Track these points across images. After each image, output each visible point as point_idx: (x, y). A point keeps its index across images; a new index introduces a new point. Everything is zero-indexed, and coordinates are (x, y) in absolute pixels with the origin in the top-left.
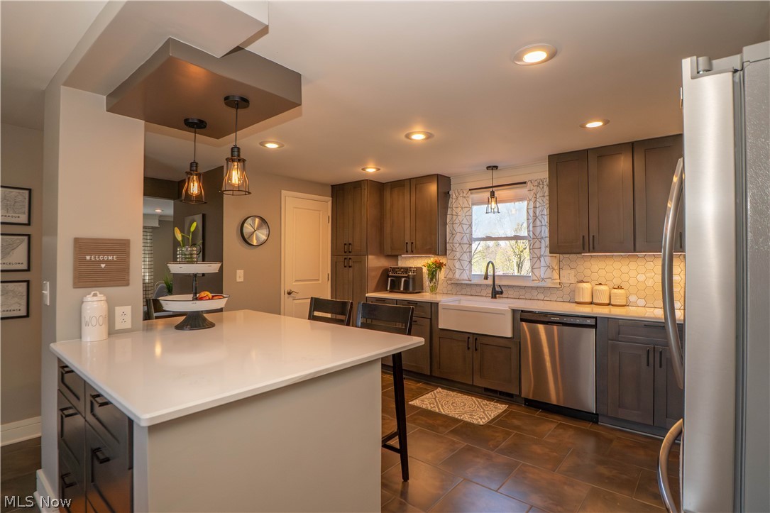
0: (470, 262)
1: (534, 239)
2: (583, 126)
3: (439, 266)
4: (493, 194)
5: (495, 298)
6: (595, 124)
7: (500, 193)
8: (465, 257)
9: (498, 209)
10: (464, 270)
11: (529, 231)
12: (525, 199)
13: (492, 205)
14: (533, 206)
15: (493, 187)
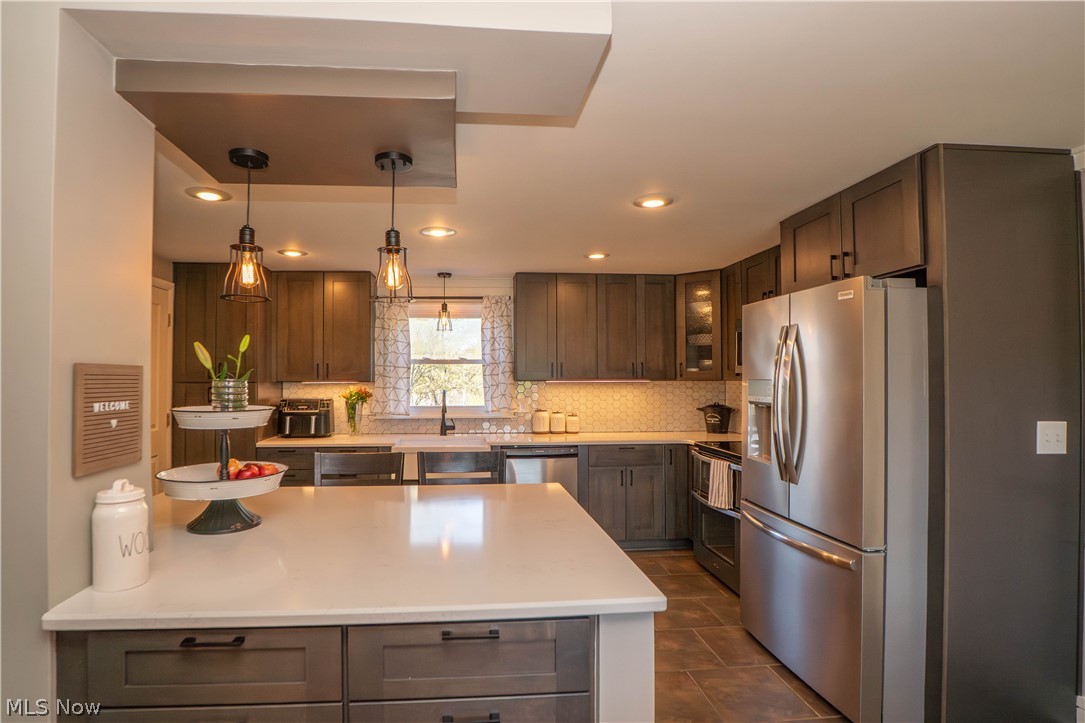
0: (408, 391)
1: (489, 365)
2: (586, 257)
3: (363, 397)
4: (444, 307)
5: (445, 434)
6: (597, 256)
7: (452, 307)
8: (402, 384)
9: (451, 326)
10: (399, 401)
11: (483, 354)
12: (480, 317)
13: (444, 320)
14: (489, 325)
15: (444, 298)
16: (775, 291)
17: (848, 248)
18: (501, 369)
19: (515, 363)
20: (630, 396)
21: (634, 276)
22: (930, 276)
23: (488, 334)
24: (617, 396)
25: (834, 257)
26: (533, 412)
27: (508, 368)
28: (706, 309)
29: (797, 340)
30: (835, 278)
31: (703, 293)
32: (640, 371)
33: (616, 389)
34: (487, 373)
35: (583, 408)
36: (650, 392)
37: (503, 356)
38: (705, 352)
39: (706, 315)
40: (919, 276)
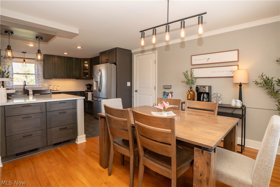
0: (13, 81)
1: (37, 75)
4: (24, 61)
6: (66, 53)
7: (26, 60)
10: (10, 83)
11: (35, 72)
12: (34, 63)
13: (24, 63)
14: (37, 66)
15: (24, 58)
16: (99, 64)
17: (108, 59)
18: (40, 76)
19: (44, 74)
20: (71, 83)
21: (72, 58)
22: (116, 64)
23: (36, 68)
24: (68, 83)
25: (106, 60)
26: (48, 86)
27: (42, 76)
28: (87, 65)
29: (101, 71)
30: (106, 63)
31: (86, 62)
32: (74, 77)
33: (68, 81)
34: (36, 77)
35: (61, 85)
36: (75, 82)
37: (41, 73)
38: (87, 74)
39: (87, 67)
40: (115, 64)
